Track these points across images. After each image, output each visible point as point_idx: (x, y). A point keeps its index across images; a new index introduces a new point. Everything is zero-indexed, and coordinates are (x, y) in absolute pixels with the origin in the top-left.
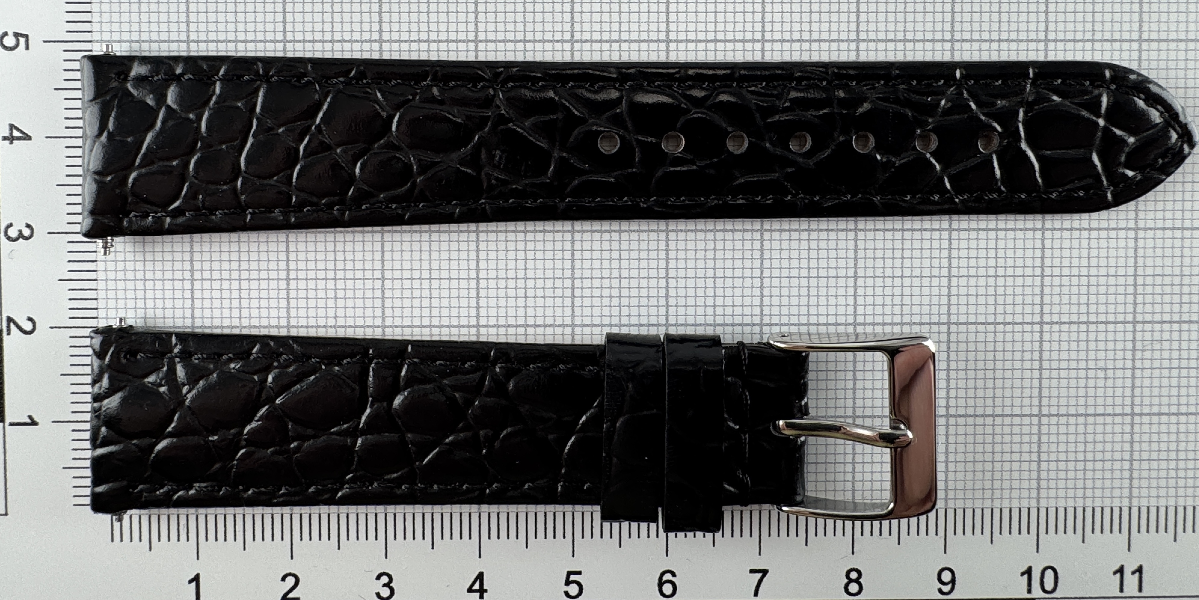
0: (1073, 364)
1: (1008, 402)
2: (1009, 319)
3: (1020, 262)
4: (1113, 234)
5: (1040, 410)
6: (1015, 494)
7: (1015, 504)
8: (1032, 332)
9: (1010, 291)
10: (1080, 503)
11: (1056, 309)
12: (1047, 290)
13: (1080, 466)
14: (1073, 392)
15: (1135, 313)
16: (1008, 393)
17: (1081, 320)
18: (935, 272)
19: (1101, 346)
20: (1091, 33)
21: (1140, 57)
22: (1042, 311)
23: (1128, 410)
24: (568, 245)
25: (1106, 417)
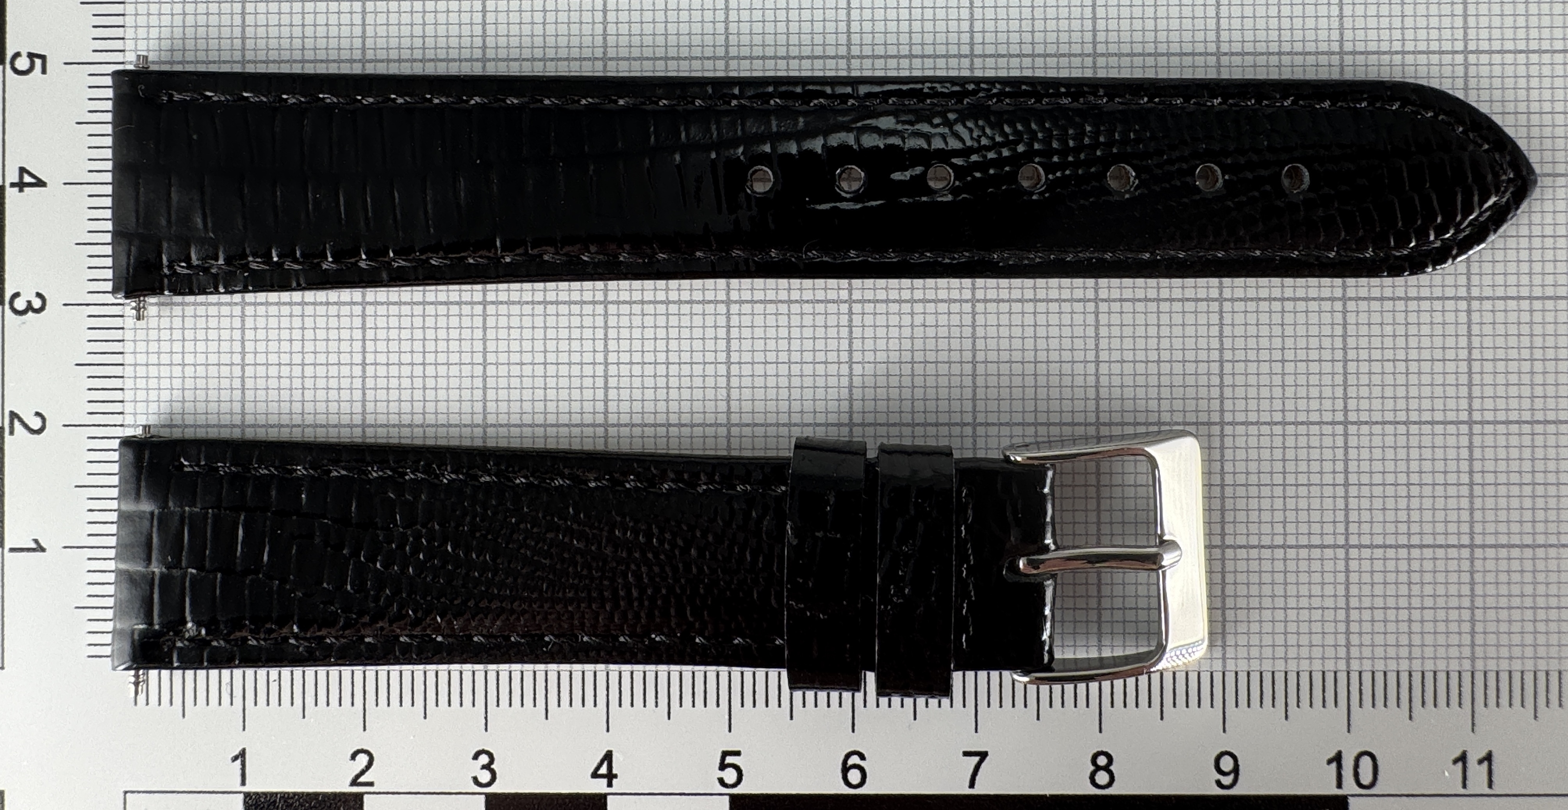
0: (1390, 479)
1: (1304, 528)
2: (1302, 417)
3: (1314, 343)
4: (1438, 305)
5: (1347, 540)
6: (1317, 652)
7: (1317, 666)
8: (1334, 435)
9: (1302, 380)
10: (1404, 666)
11: (1364, 404)
12: (1352, 380)
13: (1404, 615)
14: (1390, 516)
15: (1470, 410)
16: (1303, 517)
17: (1398, 419)
18: (1203, 355)
19: (1427, 453)
20: (1400, 43)
21: (1466, 73)
22: (1345, 407)
23: (1466, 540)
24: (722, 321)
25: (1437, 550)
